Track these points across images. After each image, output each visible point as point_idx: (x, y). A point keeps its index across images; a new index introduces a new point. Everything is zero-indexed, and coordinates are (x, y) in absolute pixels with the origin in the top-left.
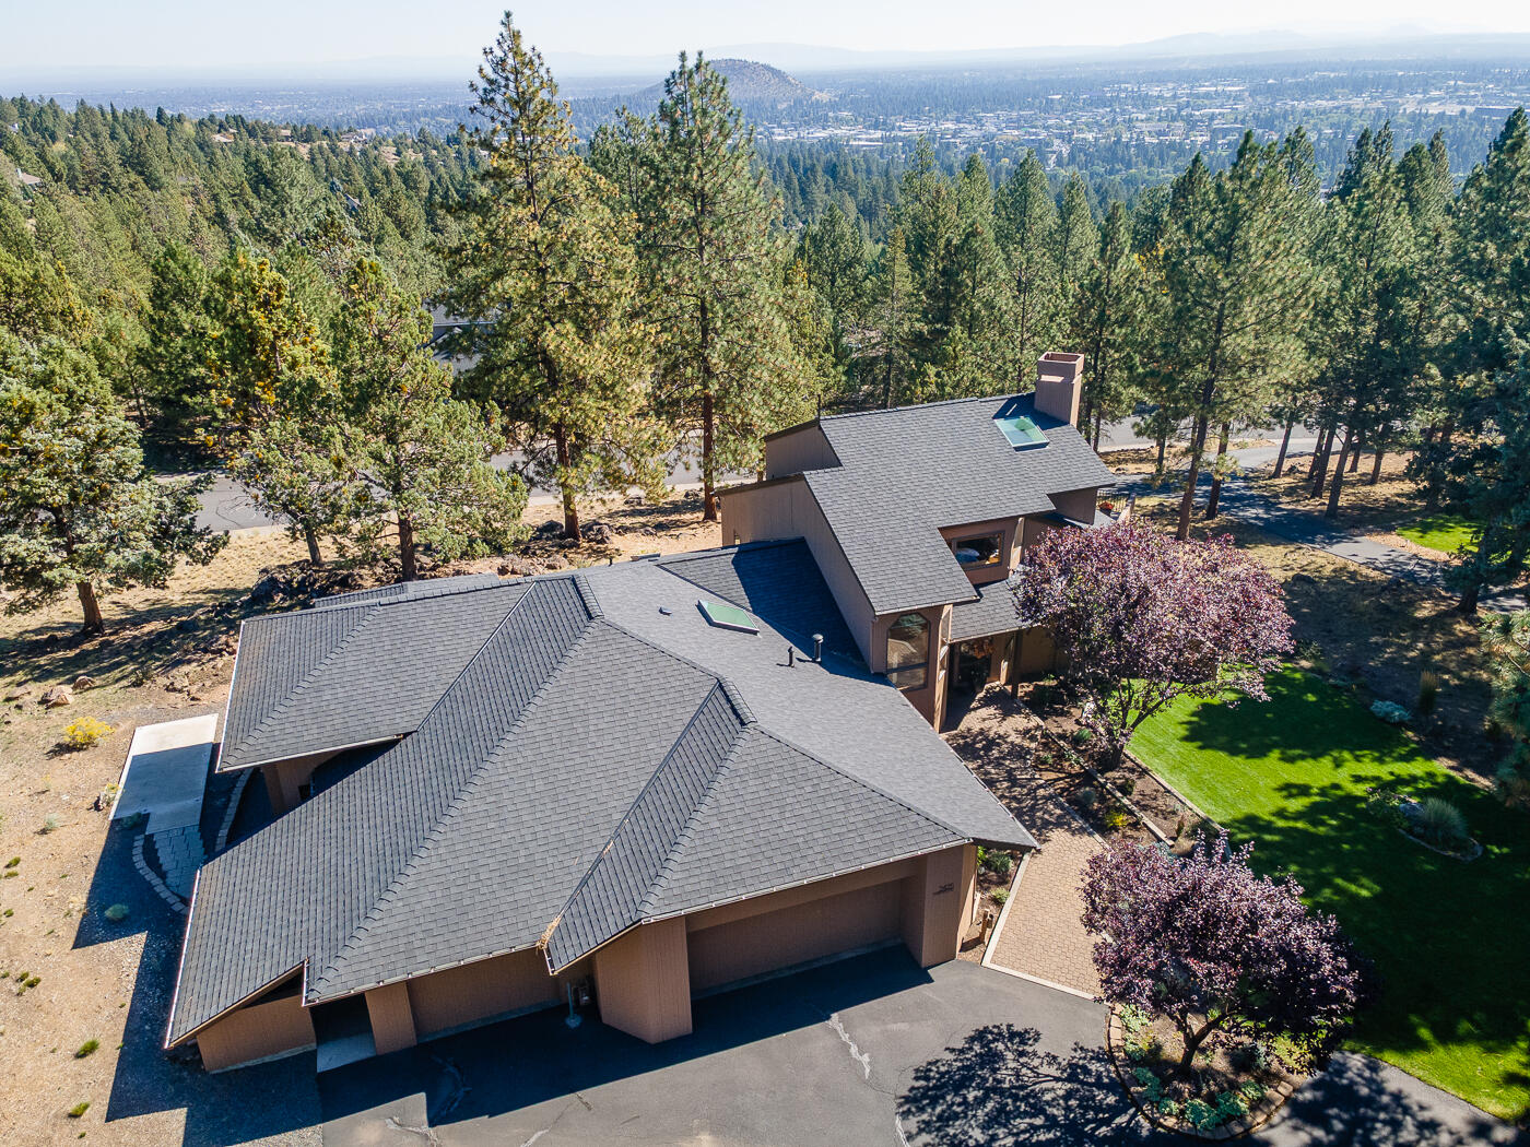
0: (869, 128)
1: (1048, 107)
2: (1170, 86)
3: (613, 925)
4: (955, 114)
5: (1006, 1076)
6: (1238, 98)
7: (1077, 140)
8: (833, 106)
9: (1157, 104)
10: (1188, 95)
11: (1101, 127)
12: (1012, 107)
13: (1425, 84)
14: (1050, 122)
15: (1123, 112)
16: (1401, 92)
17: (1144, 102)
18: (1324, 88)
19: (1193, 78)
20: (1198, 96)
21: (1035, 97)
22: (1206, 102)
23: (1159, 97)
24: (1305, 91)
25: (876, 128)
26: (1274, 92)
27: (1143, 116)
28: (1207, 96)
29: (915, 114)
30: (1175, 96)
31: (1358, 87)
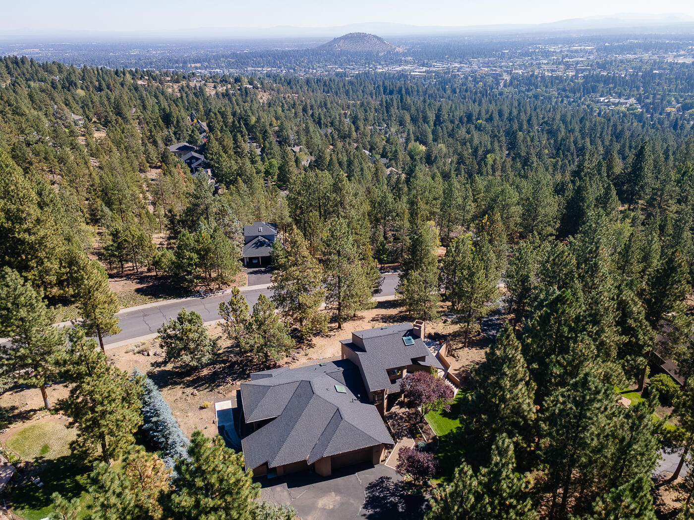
0: (420, 66)
1: (502, 56)
2: (560, 46)
3: (318, 457)
4: (459, 59)
5: (384, 485)
6: (590, 53)
7: (515, 73)
8: (405, 55)
9: (553, 56)
10: (568, 51)
11: (526, 67)
12: (485, 56)
13: (678, 48)
14: (503, 64)
15: (537, 59)
16: (666, 52)
17: (546, 54)
18: (631, 49)
19: (570, 41)
20: (572, 51)
21: (496, 51)
22: (576, 54)
23: (554, 52)
24: (623, 49)
25: (423, 66)
26: (607, 50)
27: (546, 62)
28: (576, 51)
29: (441, 59)
30: (561, 52)
31: (646, 48)
